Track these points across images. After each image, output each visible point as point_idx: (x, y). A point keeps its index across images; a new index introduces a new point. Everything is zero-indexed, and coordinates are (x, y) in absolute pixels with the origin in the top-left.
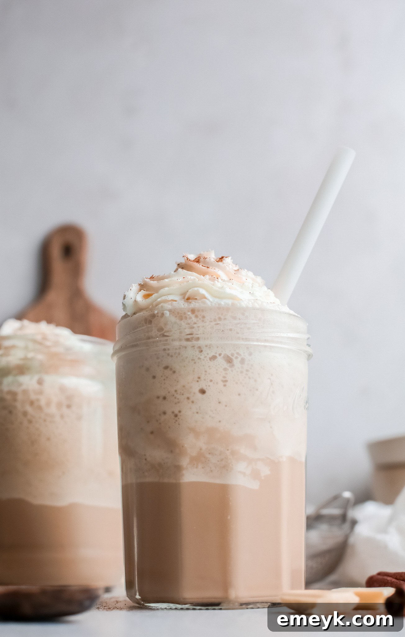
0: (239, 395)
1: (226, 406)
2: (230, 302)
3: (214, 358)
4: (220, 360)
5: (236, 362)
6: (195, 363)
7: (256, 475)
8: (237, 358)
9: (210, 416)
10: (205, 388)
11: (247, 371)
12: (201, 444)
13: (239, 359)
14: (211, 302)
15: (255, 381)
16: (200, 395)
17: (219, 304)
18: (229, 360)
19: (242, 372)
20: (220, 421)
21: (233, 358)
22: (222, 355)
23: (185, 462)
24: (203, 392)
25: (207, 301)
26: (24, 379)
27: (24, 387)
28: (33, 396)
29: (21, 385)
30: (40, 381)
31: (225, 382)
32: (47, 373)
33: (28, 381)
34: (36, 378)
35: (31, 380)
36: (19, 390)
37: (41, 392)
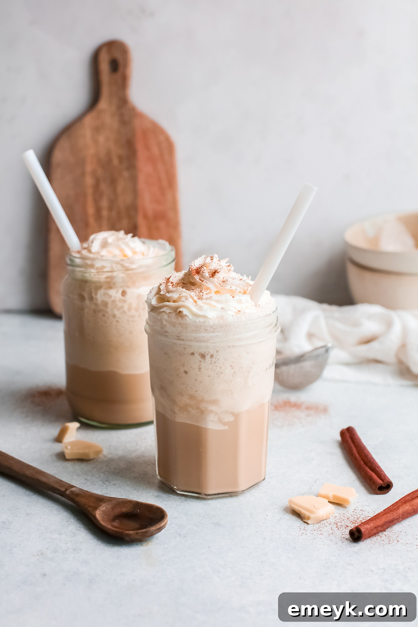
0: (209, 376)
1: (200, 383)
2: (202, 320)
3: (193, 354)
4: (197, 356)
5: (208, 357)
6: (181, 355)
7: (220, 421)
8: (208, 355)
9: (190, 387)
11: (215, 362)
13: (209, 356)
14: (191, 320)
15: (221, 368)
16: (184, 374)
17: (196, 322)
18: (203, 356)
19: (211, 363)
20: (197, 391)
21: (205, 355)
22: (198, 353)
23: (176, 409)
24: (186, 372)
25: (188, 319)
26: (112, 292)
27: (113, 298)
28: (119, 304)
29: (111, 297)
30: (124, 293)
31: (200, 369)
32: (128, 287)
33: (115, 294)
34: (120, 291)
35: (117, 292)
36: (109, 301)
37: (124, 301)
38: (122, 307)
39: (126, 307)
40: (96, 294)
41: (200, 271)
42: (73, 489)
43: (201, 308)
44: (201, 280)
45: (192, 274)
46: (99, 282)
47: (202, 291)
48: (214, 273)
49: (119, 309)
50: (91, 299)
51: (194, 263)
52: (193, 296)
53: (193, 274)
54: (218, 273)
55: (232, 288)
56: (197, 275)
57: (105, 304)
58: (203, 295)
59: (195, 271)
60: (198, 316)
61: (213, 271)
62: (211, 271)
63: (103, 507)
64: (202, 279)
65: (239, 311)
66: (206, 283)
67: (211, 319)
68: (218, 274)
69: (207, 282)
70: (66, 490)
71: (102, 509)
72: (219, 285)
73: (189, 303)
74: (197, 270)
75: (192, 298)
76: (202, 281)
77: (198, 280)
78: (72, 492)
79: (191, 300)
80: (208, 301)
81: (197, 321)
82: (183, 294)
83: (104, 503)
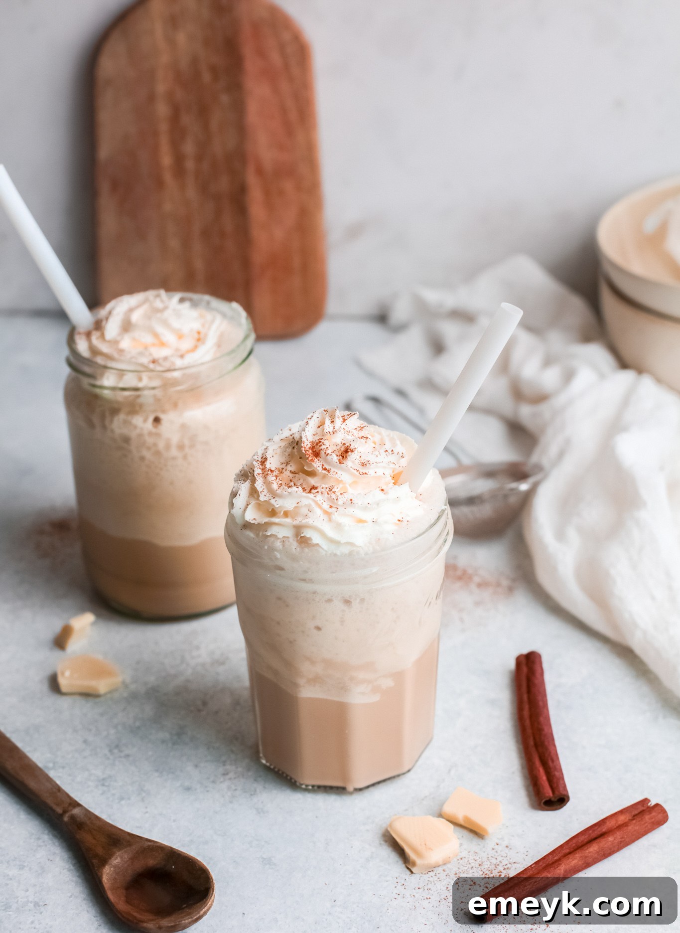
0: (358, 630)
1: (343, 641)
2: (345, 550)
3: (330, 600)
4: (337, 603)
5: (356, 603)
6: (309, 603)
8: (356, 599)
9: (326, 650)
10: (320, 625)
11: (368, 609)
12: (319, 669)
13: (358, 600)
14: (326, 551)
15: (377, 615)
16: (315, 631)
17: (335, 555)
18: (347, 602)
19: (362, 611)
20: (337, 654)
21: (352, 599)
22: (339, 598)
23: (301, 681)
24: (318, 628)
25: (321, 550)
26: (137, 420)
27: (138, 431)
28: (150, 440)
29: (135, 427)
30: (157, 420)
31: (342, 622)
32: (164, 412)
33: (142, 424)
34: (151, 419)
35: (145, 421)
36: (133, 434)
37: (158, 435)
38: (155, 445)
39: (161, 445)
40: (112, 421)
41: (320, 451)
42: (76, 811)
43: (339, 527)
44: (325, 469)
45: (308, 458)
46: (118, 402)
47: (333, 490)
48: (346, 452)
49: (149, 448)
50: (104, 427)
51: (305, 434)
52: (320, 502)
53: (310, 458)
54: (352, 451)
55: (378, 474)
56: (316, 460)
57: (127, 440)
58: (337, 499)
59: (311, 451)
60: (337, 543)
61: (343, 449)
62: (338, 447)
63: (117, 858)
64: (328, 467)
65: (399, 520)
66: (335, 473)
67: (361, 547)
68: (353, 453)
69: (336, 471)
70: (65, 812)
71: (115, 862)
72: (357, 473)
73: (317, 519)
74: (313, 447)
75: (320, 507)
76: (329, 472)
77: (320, 469)
78: (73, 818)
79: (318, 512)
80: (350, 510)
81: (338, 553)
82: (305, 502)
83: (120, 850)
